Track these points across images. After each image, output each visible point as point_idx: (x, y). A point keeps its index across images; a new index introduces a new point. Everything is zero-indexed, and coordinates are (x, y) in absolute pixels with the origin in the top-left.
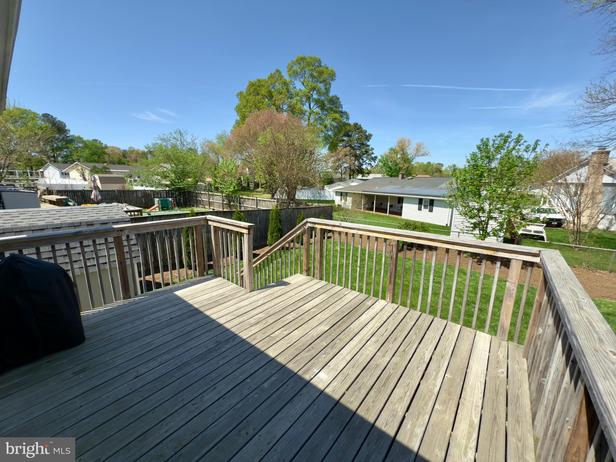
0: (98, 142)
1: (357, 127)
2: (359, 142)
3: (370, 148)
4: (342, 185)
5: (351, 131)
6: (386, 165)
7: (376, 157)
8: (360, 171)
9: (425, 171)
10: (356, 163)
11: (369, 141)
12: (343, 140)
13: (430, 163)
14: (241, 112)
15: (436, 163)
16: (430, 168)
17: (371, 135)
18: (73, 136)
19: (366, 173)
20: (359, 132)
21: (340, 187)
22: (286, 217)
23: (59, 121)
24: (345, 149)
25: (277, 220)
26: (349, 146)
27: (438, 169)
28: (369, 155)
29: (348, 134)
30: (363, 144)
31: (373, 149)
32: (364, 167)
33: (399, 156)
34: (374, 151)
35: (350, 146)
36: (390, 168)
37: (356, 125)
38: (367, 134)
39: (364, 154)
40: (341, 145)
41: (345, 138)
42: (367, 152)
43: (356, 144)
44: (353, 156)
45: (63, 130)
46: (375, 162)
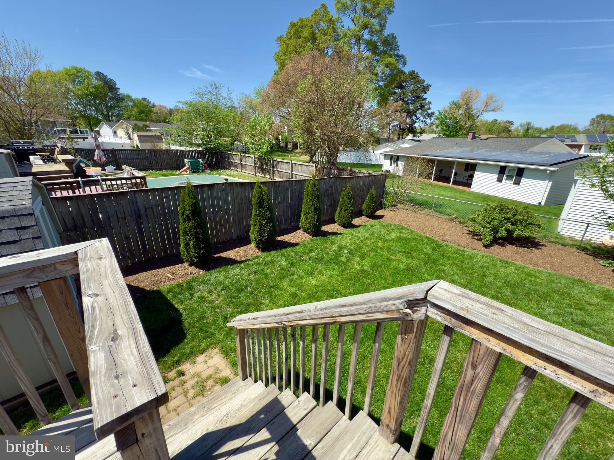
0: (147, 101)
1: (413, 76)
2: (414, 94)
3: (427, 102)
4: (391, 147)
5: (405, 81)
6: (443, 123)
7: (433, 113)
8: (412, 130)
9: (489, 131)
10: (408, 120)
11: (426, 93)
12: (395, 93)
13: (497, 120)
14: (280, 60)
15: (505, 121)
16: (496, 126)
17: (429, 86)
18: (123, 94)
19: (418, 133)
20: (415, 83)
21: (389, 149)
22: (327, 191)
23: (110, 79)
24: (396, 104)
25: (314, 197)
26: (401, 99)
27: (506, 128)
28: (426, 110)
29: (401, 85)
30: (418, 97)
31: (430, 103)
32: (417, 125)
33: (460, 112)
34: (431, 106)
35: (403, 100)
36: (448, 127)
37: (412, 73)
38: (425, 84)
39: (418, 110)
40: (392, 98)
41: (397, 91)
42: (422, 107)
43: (409, 97)
44: (405, 112)
45: (114, 88)
46: (431, 119)
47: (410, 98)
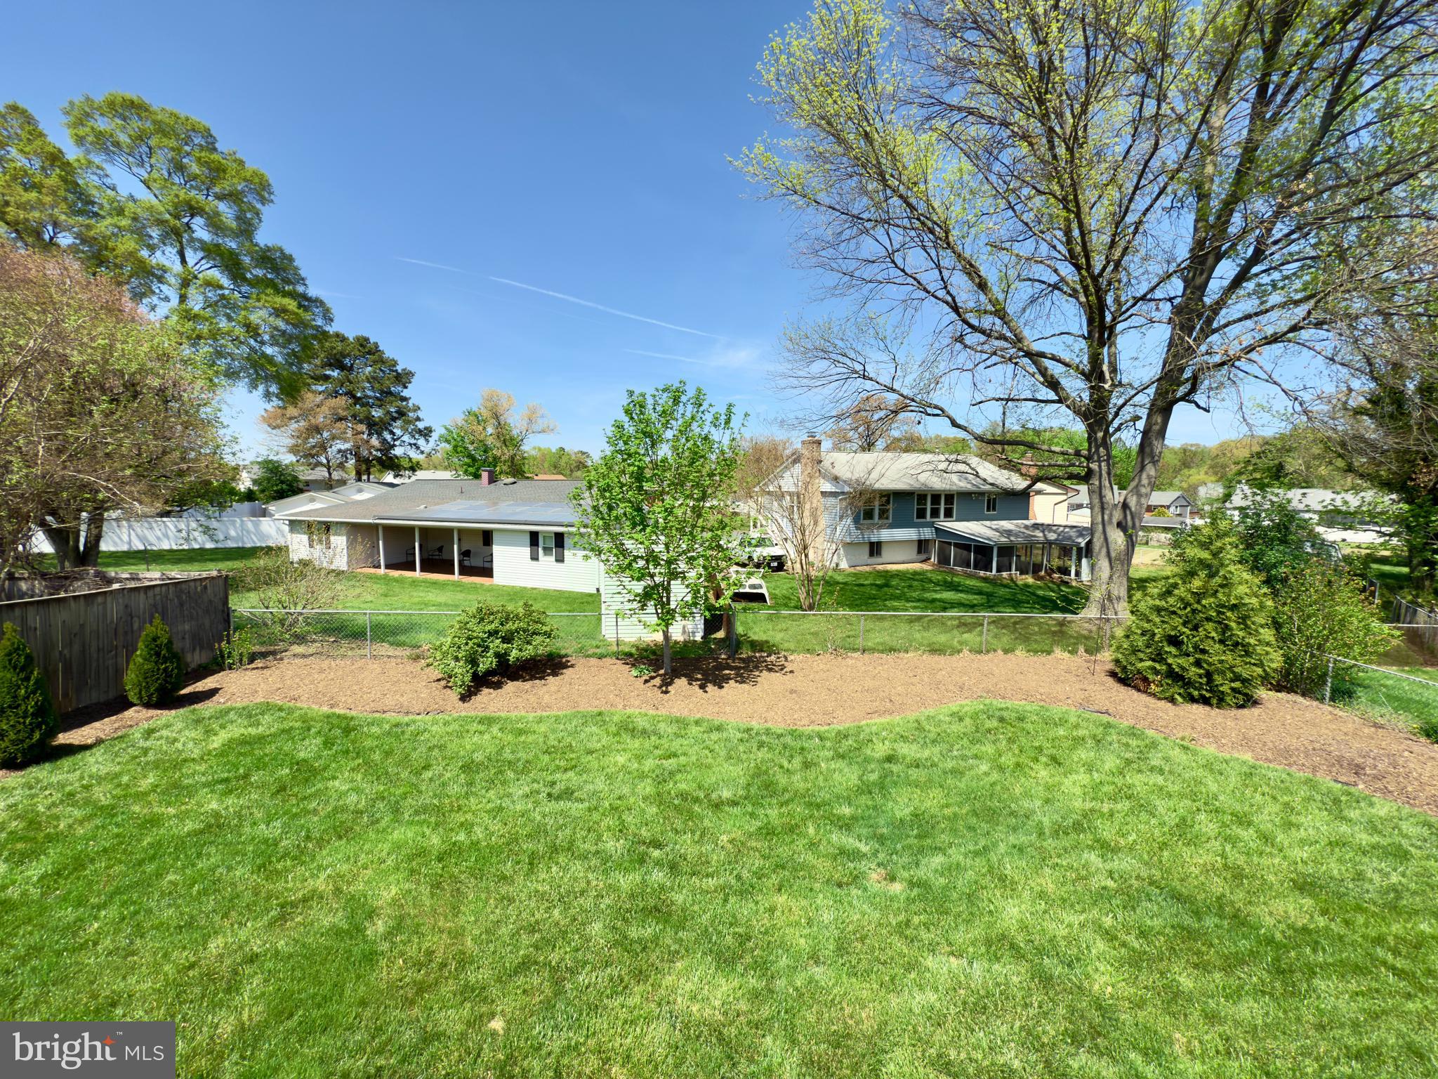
1: (367, 349)
2: (377, 386)
3: (410, 405)
4: (322, 501)
5: (348, 355)
6: (459, 449)
7: (430, 429)
8: (390, 464)
9: (555, 467)
10: (375, 441)
11: (405, 387)
12: (327, 378)
13: (563, 449)
15: (575, 450)
17: (409, 374)
19: (405, 469)
20: (375, 362)
21: (317, 505)
24: (333, 402)
26: (346, 393)
27: (580, 462)
28: (409, 422)
29: (340, 361)
30: (390, 393)
31: (418, 408)
32: (398, 452)
33: (489, 430)
34: (420, 414)
35: (351, 394)
36: (470, 456)
37: (363, 342)
38: (399, 368)
39: (394, 419)
40: (320, 388)
41: (331, 373)
42: (401, 414)
43: (367, 392)
44: (361, 422)
46: (427, 441)
47: (370, 393)
